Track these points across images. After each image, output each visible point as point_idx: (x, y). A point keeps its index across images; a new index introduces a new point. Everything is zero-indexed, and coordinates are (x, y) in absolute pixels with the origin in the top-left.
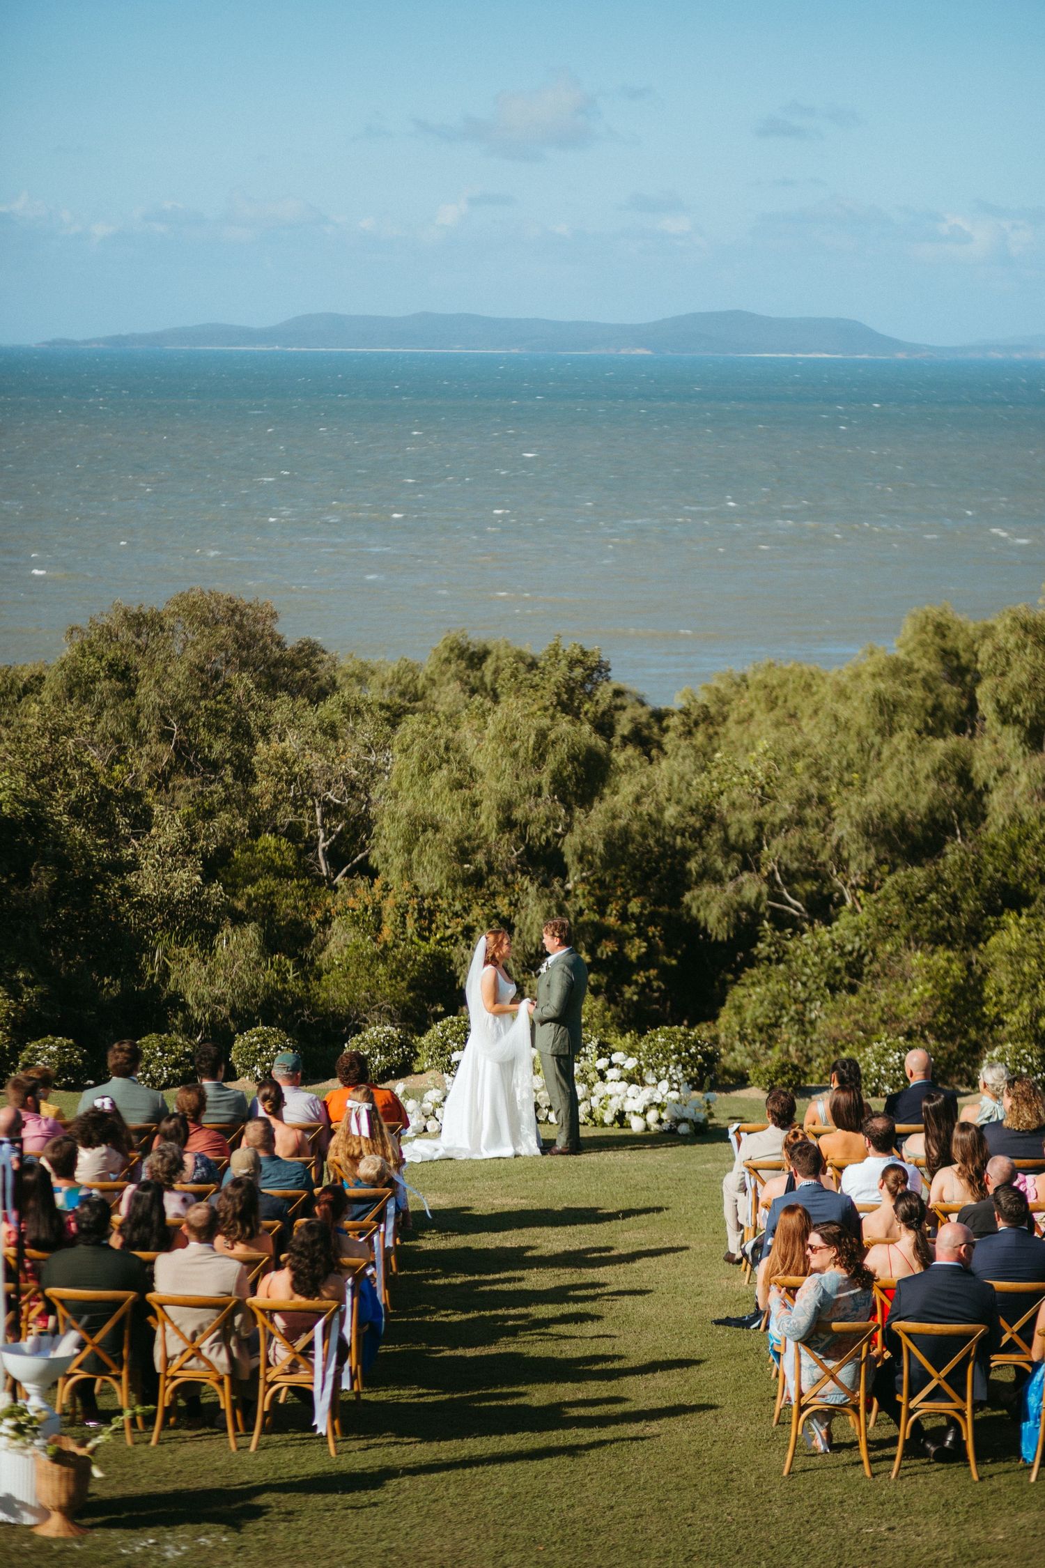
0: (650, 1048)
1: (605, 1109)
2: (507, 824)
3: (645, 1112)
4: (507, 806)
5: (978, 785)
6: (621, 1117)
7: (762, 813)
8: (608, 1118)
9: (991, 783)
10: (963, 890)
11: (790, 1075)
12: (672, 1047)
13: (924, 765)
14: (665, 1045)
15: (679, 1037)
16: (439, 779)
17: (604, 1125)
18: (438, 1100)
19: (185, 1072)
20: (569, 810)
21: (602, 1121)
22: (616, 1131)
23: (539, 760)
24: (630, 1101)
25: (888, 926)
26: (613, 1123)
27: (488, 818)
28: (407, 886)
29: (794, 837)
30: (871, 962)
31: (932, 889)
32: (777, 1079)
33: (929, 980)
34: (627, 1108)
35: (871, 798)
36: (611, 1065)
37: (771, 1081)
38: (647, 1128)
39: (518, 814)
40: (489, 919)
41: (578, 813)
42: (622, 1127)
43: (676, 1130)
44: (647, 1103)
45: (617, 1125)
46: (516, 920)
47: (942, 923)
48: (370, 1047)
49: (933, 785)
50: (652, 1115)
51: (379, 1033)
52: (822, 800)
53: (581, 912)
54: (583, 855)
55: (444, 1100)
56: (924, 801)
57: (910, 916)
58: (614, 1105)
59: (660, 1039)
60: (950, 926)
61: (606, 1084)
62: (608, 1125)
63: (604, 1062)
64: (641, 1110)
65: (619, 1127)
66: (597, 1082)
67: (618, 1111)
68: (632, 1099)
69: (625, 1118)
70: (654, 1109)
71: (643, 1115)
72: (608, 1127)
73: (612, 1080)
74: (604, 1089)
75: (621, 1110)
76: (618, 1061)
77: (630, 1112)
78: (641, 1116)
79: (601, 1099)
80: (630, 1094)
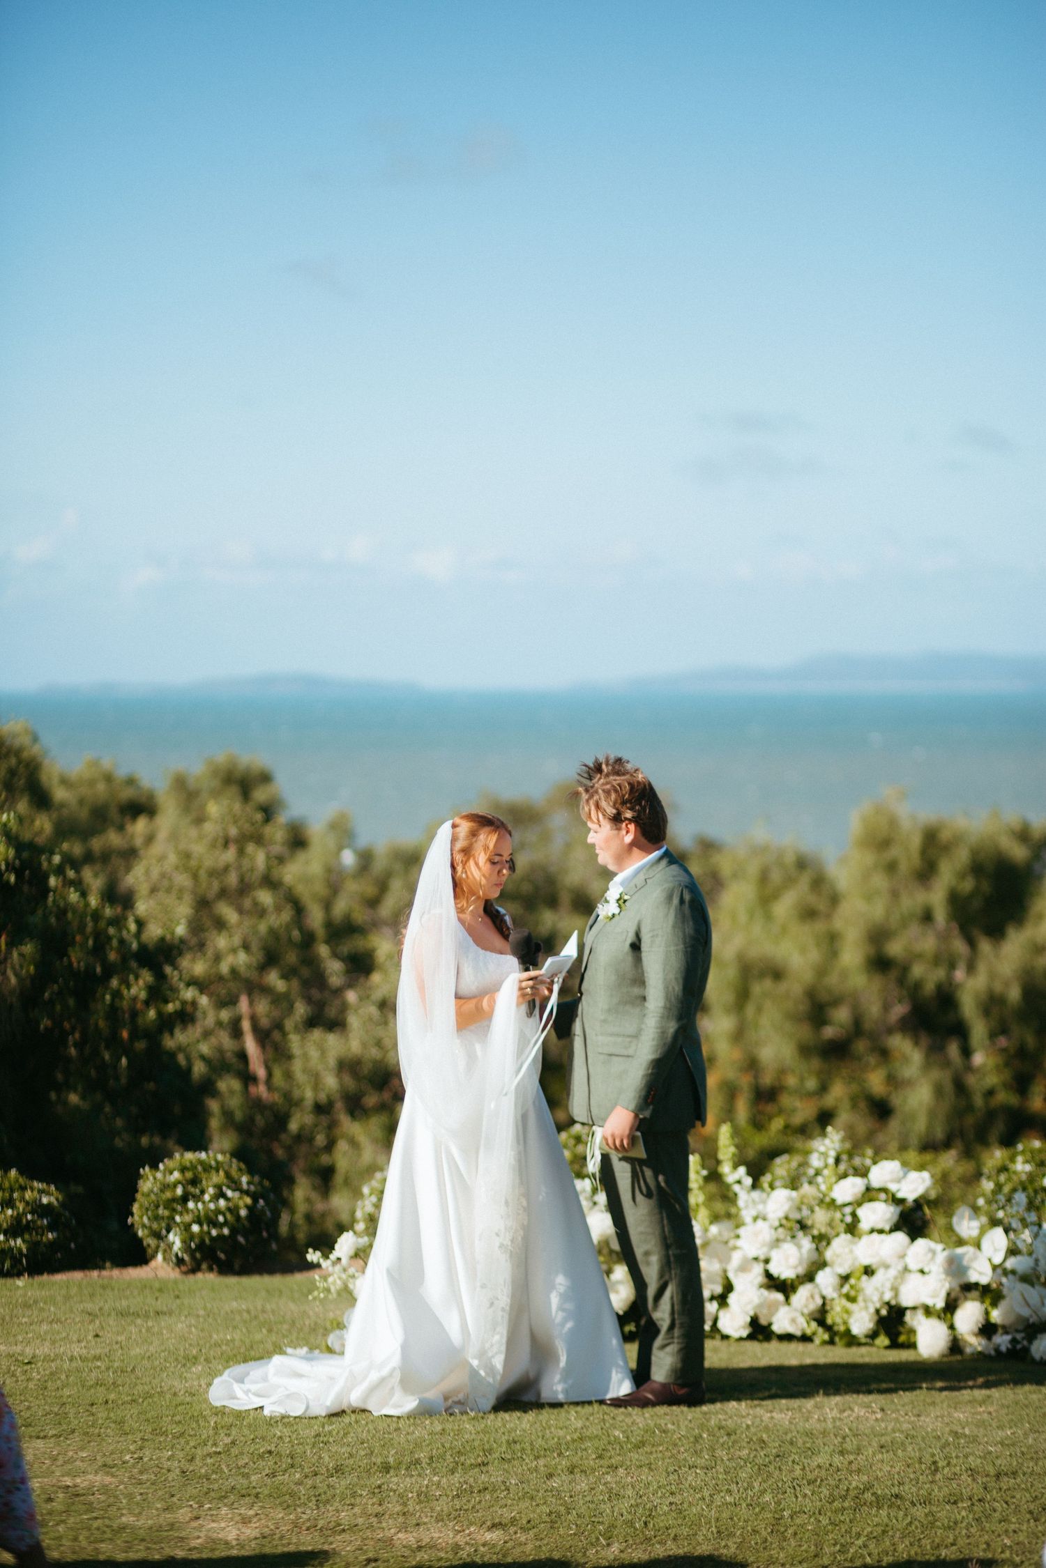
0: (999, 1187)
1: (854, 1301)
2: (880, 964)
3: (951, 1306)
4: (878, 936)
6: (891, 1321)
8: (861, 1323)
16: (784, 907)
17: (852, 1341)
19: (34, 1246)
20: (972, 943)
21: (847, 1329)
22: (880, 1353)
23: (926, 872)
24: (914, 1280)
26: (873, 1335)
27: (852, 956)
28: (737, 1054)
34: (906, 1300)
36: (870, 1194)
38: (956, 1346)
39: (895, 948)
40: (854, 1101)
41: (985, 946)
42: (895, 1345)
43: (1026, 1350)
44: (955, 1285)
45: (883, 1340)
46: (896, 1100)
50: (969, 1316)
53: (990, 1093)
54: (992, 1004)
58: (875, 1292)
59: (1020, 1167)
61: (856, 1239)
62: (863, 1340)
63: (854, 1185)
64: (940, 1304)
65: (887, 1348)
66: (837, 1235)
67: (887, 1307)
68: (919, 1275)
69: (902, 1323)
70: (973, 1299)
71: (945, 1314)
72: (860, 1344)
73: (872, 1231)
74: (851, 1251)
75: (893, 1303)
76: (886, 1182)
77: (914, 1308)
78: (939, 1317)
79: (845, 1278)
80: (913, 1266)
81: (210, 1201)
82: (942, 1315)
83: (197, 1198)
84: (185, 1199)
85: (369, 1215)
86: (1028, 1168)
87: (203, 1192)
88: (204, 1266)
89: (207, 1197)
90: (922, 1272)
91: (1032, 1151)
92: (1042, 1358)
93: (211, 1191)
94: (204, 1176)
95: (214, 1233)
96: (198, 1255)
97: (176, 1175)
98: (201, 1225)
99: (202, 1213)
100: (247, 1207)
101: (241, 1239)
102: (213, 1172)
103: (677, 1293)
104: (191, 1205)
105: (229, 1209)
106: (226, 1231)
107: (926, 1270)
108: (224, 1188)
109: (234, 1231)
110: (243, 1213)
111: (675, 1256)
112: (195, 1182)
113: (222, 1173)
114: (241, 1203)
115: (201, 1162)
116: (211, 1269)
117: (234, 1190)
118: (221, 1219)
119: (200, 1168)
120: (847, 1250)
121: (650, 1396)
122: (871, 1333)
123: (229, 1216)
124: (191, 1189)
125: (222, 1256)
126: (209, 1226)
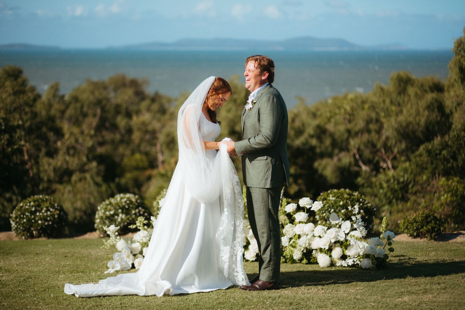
1: (294, 247)
3: (330, 250)
5: (447, 111)
6: (308, 254)
7: (349, 126)
8: (297, 255)
9: (454, 110)
10: (459, 150)
11: (433, 224)
12: (341, 203)
13: (423, 103)
14: (335, 202)
15: (346, 196)
17: (293, 261)
18: (145, 240)
21: (292, 257)
22: (304, 267)
24: (316, 240)
25: (422, 168)
26: (301, 260)
29: (366, 137)
30: (413, 187)
31: (443, 149)
32: (422, 227)
33: (448, 192)
34: (314, 246)
35: (401, 118)
36: (299, 209)
37: (418, 229)
38: (332, 264)
42: (309, 263)
43: (359, 265)
44: (333, 241)
45: (305, 261)
47: (449, 165)
48: (115, 208)
49: (426, 113)
50: (337, 252)
51: (121, 198)
52: (377, 121)
55: (149, 241)
56: (423, 121)
57: (432, 163)
58: (302, 243)
59: (331, 198)
60: (453, 167)
61: (294, 225)
62: (297, 261)
63: (293, 206)
64: (327, 248)
65: (306, 264)
66: (287, 224)
67: (305, 249)
68: (318, 238)
69: (312, 255)
70: (338, 247)
71: (328, 252)
72: (296, 263)
73: (300, 222)
74: (292, 230)
75: (308, 248)
76: (305, 205)
77: (316, 250)
78: (325, 253)
79: (291, 239)
80: (317, 234)
81: (45, 212)
82: (327, 252)
83: (40, 211)
84: (36, 211)
85: (101, 216)
86: (334, 199)
87: (42, 209)
88: (42, 235)
89: (43, 211)
90: (320, 237)
91: (335, 193)
92: (365, 267)
93: (45, 209)
94: (42, 204)
95: (46, 224)
96: (41, 232)
97: (32, 203)
98: (42, 221)
99: (42, 217)
100: (57, 214)
101: (55, 226)
102: (45, 202)
103: (273, 249)
104: (38, 214)
105: (51, 215)
106: (50, 223)
107: (322, 236)
108: (49, 208)
109: (53, 223)
110: (56, 216)
111: (273, 234)
112: (39, 206)
113: (48, 203)
114: (55, 213)
115: (41, 199)
116: (45, 236)
117: (53, 208)
118: (49, 219)
119: (40, 201)
120: (291, 229)
121: (257, 286)
122: (300, 258)
123: (51, 218)
124: (37, 208)
125: (49, 232)
126: (44, 221)
